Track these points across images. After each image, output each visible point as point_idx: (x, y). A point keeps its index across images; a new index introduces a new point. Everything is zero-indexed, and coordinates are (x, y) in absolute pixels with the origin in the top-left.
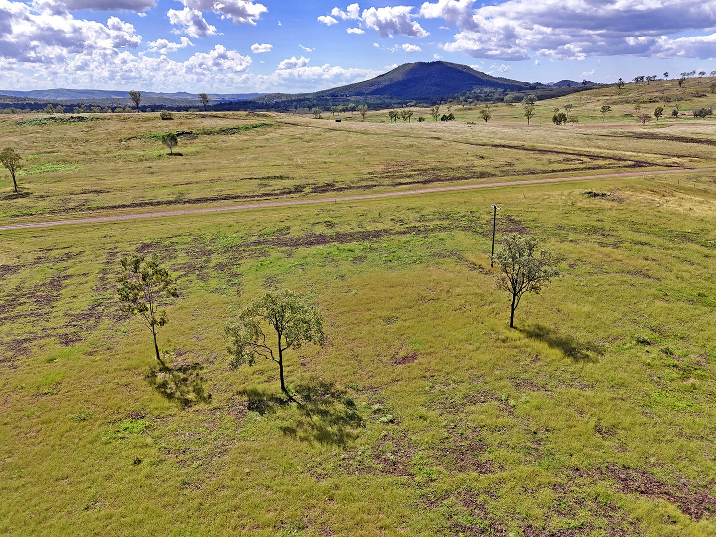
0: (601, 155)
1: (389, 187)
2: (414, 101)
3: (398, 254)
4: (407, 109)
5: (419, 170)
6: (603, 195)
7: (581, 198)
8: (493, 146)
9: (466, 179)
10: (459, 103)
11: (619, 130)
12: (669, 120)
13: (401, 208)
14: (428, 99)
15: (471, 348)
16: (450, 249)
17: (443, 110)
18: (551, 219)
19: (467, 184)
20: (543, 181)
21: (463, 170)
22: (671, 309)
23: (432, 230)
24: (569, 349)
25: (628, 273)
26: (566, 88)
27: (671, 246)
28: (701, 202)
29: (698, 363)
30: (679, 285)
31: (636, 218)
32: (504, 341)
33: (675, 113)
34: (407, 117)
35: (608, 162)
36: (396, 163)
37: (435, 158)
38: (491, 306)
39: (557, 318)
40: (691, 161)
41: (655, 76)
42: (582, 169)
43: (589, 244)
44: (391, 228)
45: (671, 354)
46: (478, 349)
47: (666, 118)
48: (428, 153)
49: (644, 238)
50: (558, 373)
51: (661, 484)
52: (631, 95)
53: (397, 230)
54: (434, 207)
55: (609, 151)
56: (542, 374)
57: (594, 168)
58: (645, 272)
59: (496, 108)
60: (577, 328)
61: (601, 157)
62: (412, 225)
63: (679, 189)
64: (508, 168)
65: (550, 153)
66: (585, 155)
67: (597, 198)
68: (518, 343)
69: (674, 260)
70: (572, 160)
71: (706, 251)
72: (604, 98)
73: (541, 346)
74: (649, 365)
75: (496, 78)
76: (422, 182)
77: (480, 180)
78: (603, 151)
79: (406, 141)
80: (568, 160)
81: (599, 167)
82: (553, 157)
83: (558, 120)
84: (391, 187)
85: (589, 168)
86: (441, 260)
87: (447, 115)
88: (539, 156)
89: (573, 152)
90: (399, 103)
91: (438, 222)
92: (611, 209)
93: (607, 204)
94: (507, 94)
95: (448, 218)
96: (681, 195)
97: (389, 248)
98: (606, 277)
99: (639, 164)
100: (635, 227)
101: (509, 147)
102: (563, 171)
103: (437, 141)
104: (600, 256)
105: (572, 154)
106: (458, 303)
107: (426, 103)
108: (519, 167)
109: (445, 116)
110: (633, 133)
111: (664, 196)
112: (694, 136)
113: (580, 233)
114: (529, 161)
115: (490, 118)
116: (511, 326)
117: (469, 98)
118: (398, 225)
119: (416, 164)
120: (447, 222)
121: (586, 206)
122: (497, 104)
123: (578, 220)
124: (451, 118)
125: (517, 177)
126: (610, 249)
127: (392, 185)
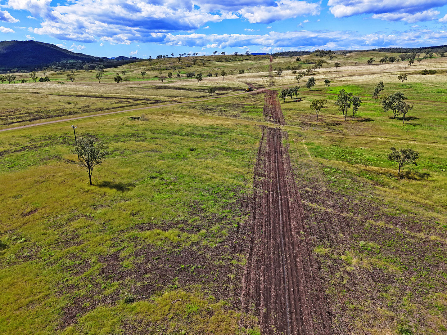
0: (139, 98)
1: (4, 126)
2: (16, 68)
3: (18, 162)
4: (11, 74)
5: (26, 113)
6: (139, 118)
7: (127, 120)
8: (76, 96)
9: (60, 116)
10: (51, 70)
11: (149, 85)
12: (175, 79)
13: (15, 137)
14: (27, 67)
15: (70, 199)
16: (53, 155)
17: (40, 74)
18: (112, 132)
19: (61, 119)
20: (107, 114)
21: (57, 111)
22: (165, 163)
23: (40, 147)
24: (120, 188)
25: (148, 151)
26: (122, 61)
27: (167, 137)
28: (182, 117)
29: (174, 181)
30: (170, 152)
31: (154, 127)
32: (87, 192)
33: (179, 76)
34: (11, 79)
35: (142, 102)
36: (7, 110)
37: (37, 105)
38: (79, 178)
39: (114, 176)
40: (181, 99)
41: (168, 55)
42: (129, 106)
43: (131, 142)
44: (10, 149)
45: (164, 179)
46: (73, 199)
47: (175, 78)
48: (31, 102)
49: (156, 136)
50: (115, 198)
51: (155, 225)
52: (156, 66)
53: (14, 149)
54: (40, 133)
55: (143, 96)
56: (107, 201)
57: (135, 105)
58: (155, 150)
59: (79, 73)
60: (124, 178)
61: (139, 99)
62: (26, 145)
63: (174, 112)
64: (87, 108)
65: (111, 99)
66: (131, 99)
67: (136, 120)
68: (95, 191)
69: (168, 144)
70: (123, 102)
71: (181, 137)
72: (143, 67)
73: (106, 190)
74: (154, 185)
75: (76, 54)
76: (29, 120)
77: (69, 116)
78: (140, 96)
79: (13, 96)
80: (121, 102)
81: (138, 104)
82: (113, 101)
83: (117, 79)
84: (6, 126)
85: (133, 105)
86: (48, 161)
87: (44, 78)
88: (105, 101)
89: (125, 97)
90: (4, 70)
91: (44, 142)
92: (142, 124)
93: (140, 122)
94: (85, 64)
95: (50, 139)
96: (174, 115)
97: (10, 160)
98: (138, 155)
99: (157, 102)
100: (153, 131)
101: (87, 96)
102: (119, 107)
103: (37, 95)
104: (136, 146)
105: (124, 98)
106: (60, 180)
107: (26, 69)
108: (93, 107)
109: (42, 79)
110: (156, 86)
111: (167, 116)
112: (183, 87)
113: (127, 137)
114: (100, 104)
115: (74, 79)
116: (91, 184)
117: (58, 66)
118: (15, 147)
119: (23, 110)
120: (50, 141)
121: (130, 124)
122: (79, 71)
123: (125, 131)
124: (47, 79)
125: (92, 113)
126: (141, 142)
127: (6, 124)
